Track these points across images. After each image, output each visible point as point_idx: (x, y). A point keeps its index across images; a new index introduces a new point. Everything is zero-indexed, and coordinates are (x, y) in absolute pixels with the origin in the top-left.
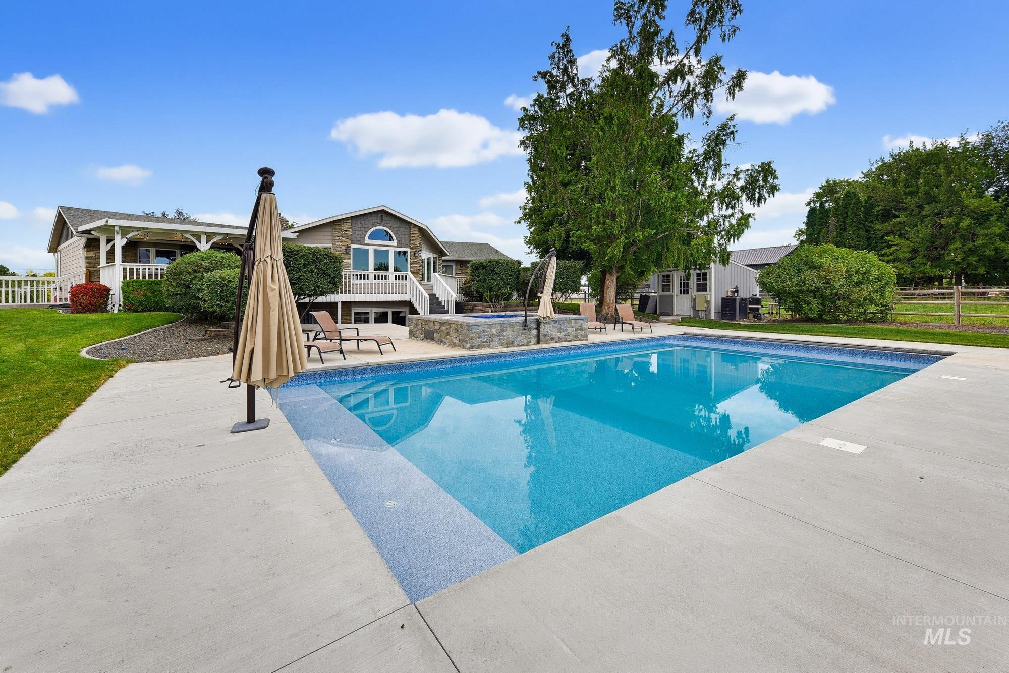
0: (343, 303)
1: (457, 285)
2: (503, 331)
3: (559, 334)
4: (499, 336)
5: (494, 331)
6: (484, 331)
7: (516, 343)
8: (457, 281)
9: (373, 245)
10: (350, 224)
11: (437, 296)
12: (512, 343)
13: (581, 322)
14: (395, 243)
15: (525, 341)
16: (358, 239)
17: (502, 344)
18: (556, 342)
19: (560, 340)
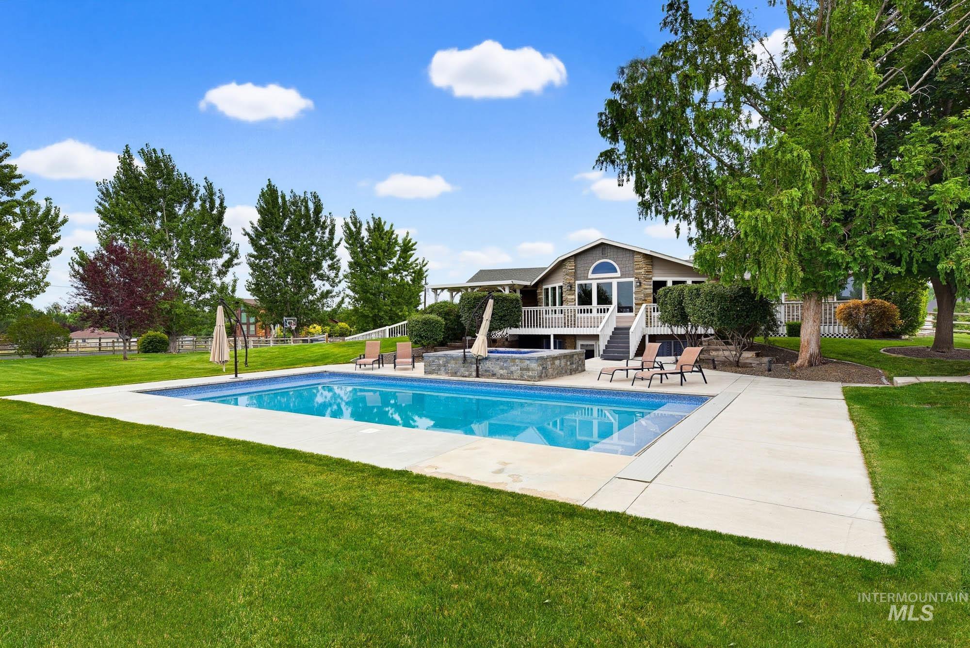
2: (448, 363)
3: (502, 372)
4: (445, 366)
5: (441, 362)
6: (433, 361)
7: (458, 374)
9: (596, 279)
10: (573, 262)
12: (456, 373)
13: (528, 362)
14: (618, 274)
15: (467, 373)
16: (582, 275)
17: (447, 373)
18: (498, 378)
19: (502, 377)
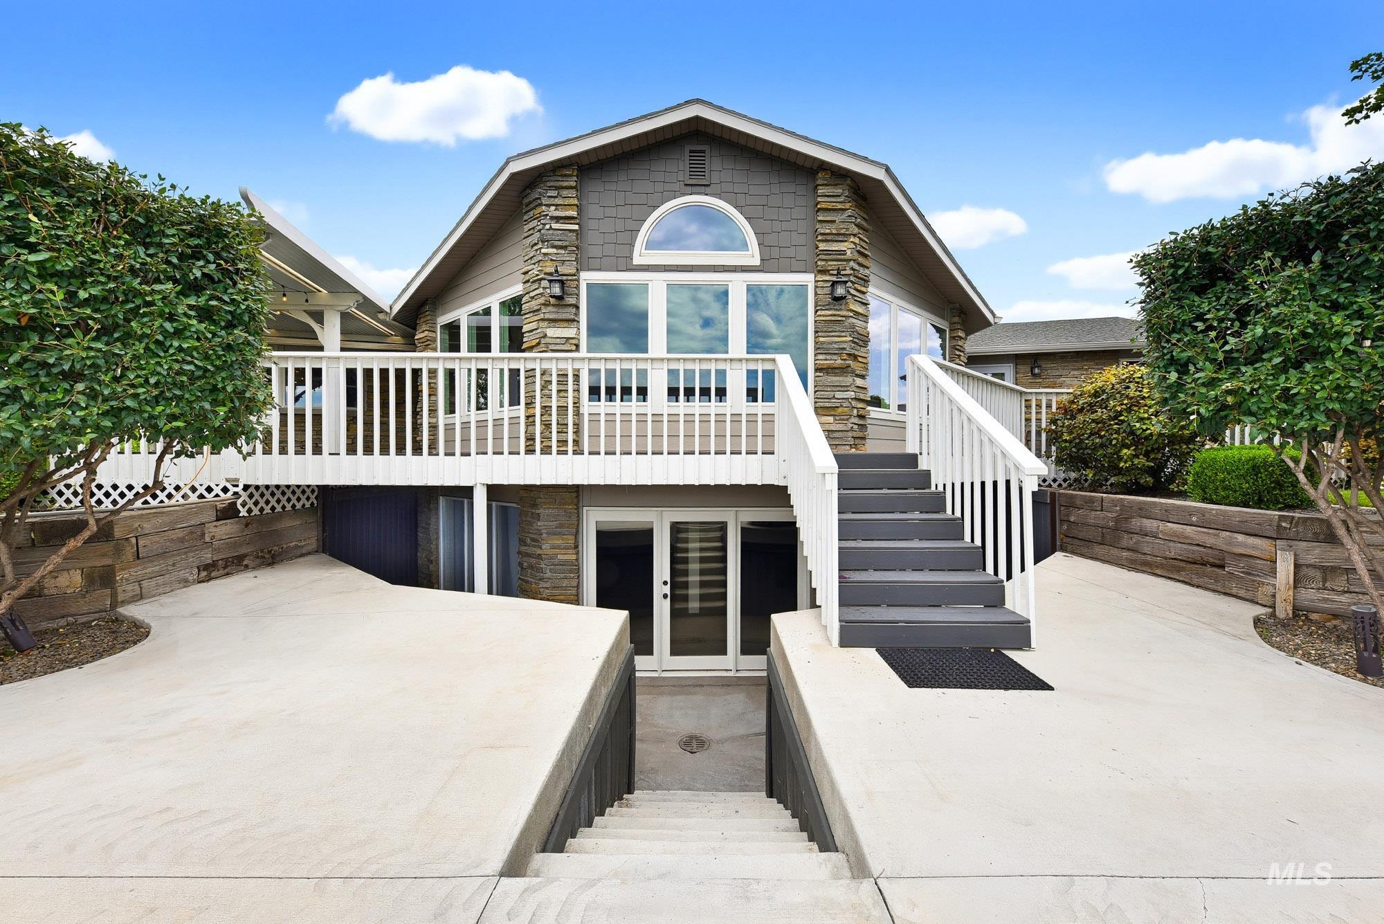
0: (494, 491)
1: (1028, 420)
8: (1028, 407)
9: (667, 268)
10: (573, 193)
11: (923, 465)
14: (752, 256)
16: (609, 249)
